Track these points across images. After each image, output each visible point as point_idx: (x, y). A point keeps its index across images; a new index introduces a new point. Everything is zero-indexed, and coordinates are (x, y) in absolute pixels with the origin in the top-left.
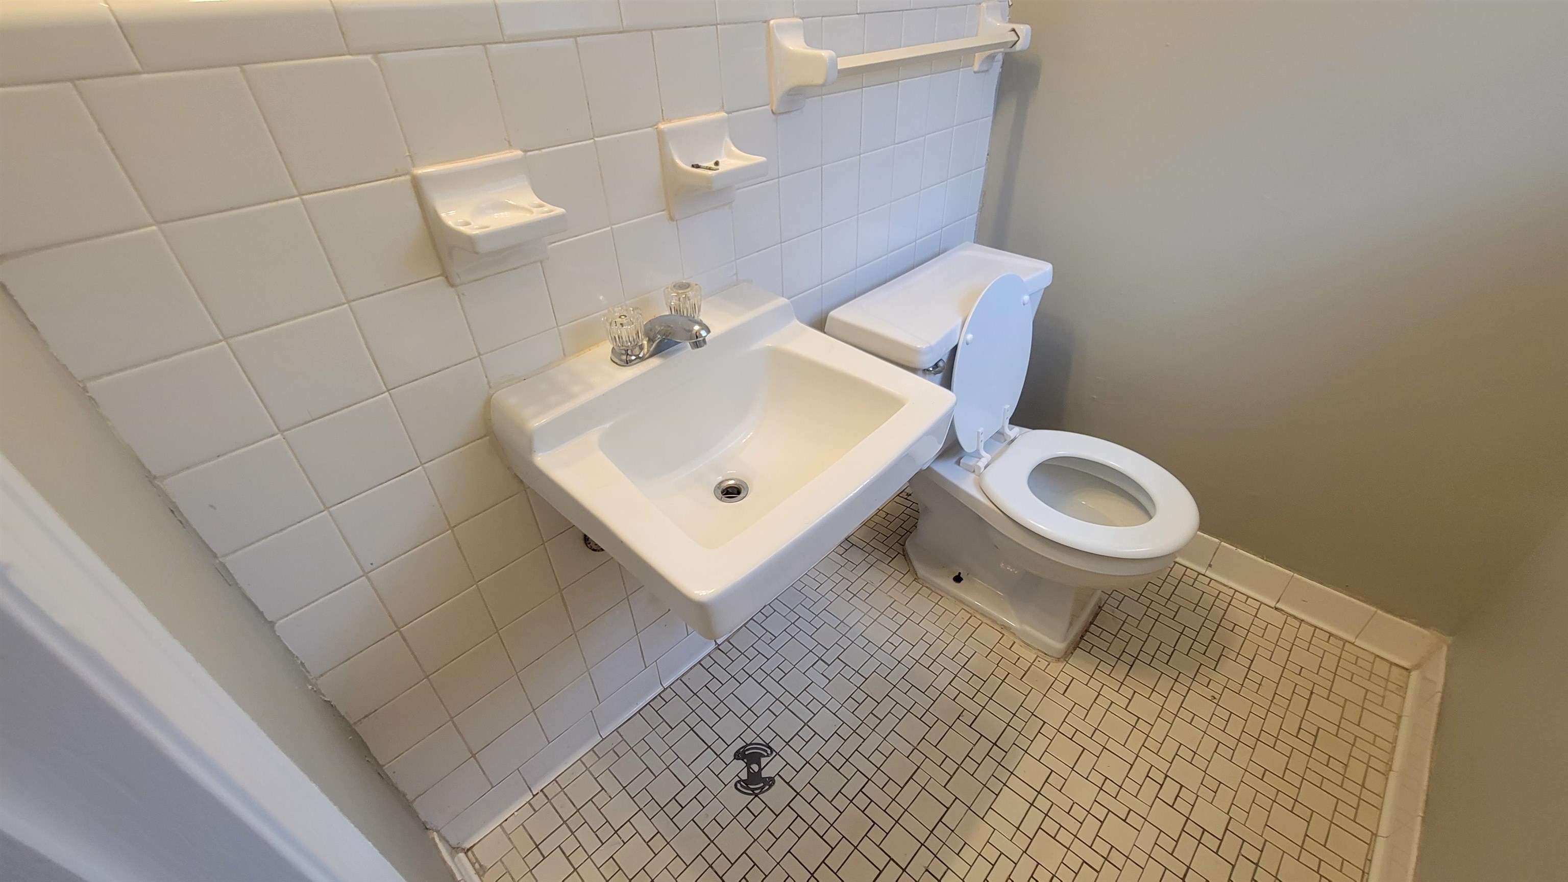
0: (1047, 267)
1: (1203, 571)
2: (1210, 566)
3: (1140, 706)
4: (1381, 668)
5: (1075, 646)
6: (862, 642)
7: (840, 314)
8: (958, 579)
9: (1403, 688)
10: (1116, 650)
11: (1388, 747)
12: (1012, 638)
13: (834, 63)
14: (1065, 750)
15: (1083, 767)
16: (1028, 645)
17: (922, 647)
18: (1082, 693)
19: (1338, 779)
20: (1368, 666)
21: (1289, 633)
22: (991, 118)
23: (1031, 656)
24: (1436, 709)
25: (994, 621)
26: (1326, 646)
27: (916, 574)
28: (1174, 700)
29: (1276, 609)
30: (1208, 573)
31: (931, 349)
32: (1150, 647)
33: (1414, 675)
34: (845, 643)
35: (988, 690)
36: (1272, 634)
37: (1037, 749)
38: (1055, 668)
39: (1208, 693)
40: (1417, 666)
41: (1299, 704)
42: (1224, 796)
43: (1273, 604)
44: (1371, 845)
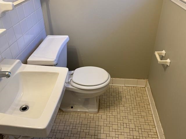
0: (67, 36)
1: (112, 85)
2: (113, 83)
3: (114, 114)
4: (142, 89)
5: (99, 109)
6: (58, 131)
7: (30, 59)
8: (72, 107)
9: (146, 90)
10: (106, 106)
11: (148, 100)
12: (88, 113)
13: (13, 5)
14: (106, 129)
15: (111, 130)
16: (91, 113)
17: (72, 125)
18: (104, 117)
19: (144, 109)
20: (140, 89)
21: (128, 89)
22: (41, 8)
23: (92, 115)
24: (151, 91)
25: (83, 112)
26: (134, 89)
27: (63, 111)
28: (118, 109)
29: (125, 86)
30: (113, 85)
31: (55, 60)
32: (111, 103)
33: (146, 87)
34: (55, 134)
35: (88, 126)
36: (126, 90)
37: (102, 132)
38: (98, 115)
39: (122, 106)
40: (146, 86)
41: (135, 100)
42: (132, 121)
43: (124, 86)
44: (152, 116)
